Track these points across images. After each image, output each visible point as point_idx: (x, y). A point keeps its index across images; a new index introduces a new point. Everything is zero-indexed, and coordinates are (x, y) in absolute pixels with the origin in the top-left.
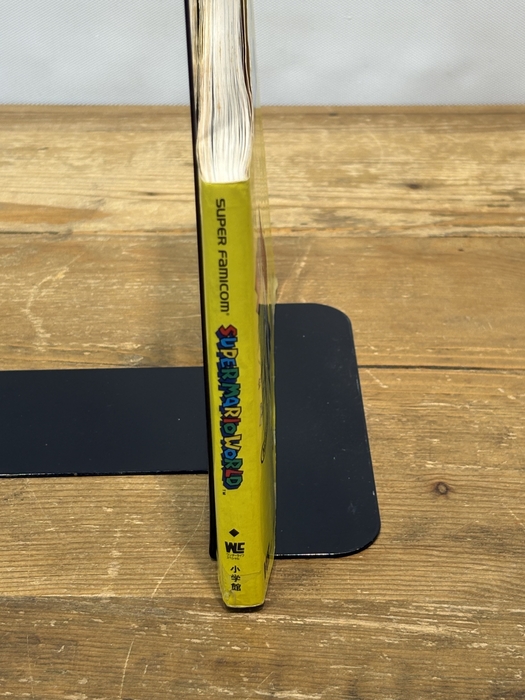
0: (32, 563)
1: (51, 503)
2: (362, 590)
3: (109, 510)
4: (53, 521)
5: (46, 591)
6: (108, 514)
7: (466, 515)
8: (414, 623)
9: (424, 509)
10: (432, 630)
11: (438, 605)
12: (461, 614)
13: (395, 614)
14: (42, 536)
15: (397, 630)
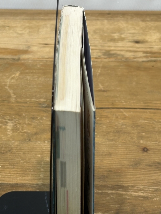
0: (16, 173)
1: (21, 153)
2: (120, 182)
3: (39, 156)
4: (22, 159)
5: (21, 182)
6: (39, 157)
7: (153, 158)
8: (136, 192)
9: (140, 156)
10: (142, 194)
11: (143, 187)
12: (151, 190)
13: (131, 189)
14: (19, 164)
15: (131, 194)
